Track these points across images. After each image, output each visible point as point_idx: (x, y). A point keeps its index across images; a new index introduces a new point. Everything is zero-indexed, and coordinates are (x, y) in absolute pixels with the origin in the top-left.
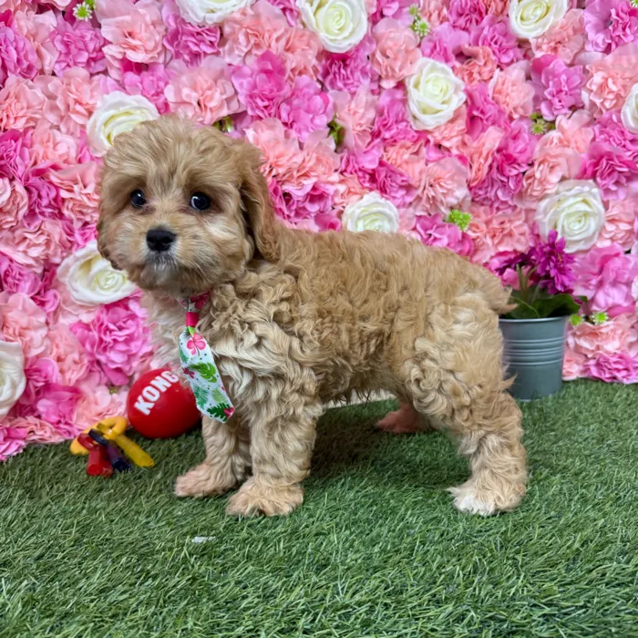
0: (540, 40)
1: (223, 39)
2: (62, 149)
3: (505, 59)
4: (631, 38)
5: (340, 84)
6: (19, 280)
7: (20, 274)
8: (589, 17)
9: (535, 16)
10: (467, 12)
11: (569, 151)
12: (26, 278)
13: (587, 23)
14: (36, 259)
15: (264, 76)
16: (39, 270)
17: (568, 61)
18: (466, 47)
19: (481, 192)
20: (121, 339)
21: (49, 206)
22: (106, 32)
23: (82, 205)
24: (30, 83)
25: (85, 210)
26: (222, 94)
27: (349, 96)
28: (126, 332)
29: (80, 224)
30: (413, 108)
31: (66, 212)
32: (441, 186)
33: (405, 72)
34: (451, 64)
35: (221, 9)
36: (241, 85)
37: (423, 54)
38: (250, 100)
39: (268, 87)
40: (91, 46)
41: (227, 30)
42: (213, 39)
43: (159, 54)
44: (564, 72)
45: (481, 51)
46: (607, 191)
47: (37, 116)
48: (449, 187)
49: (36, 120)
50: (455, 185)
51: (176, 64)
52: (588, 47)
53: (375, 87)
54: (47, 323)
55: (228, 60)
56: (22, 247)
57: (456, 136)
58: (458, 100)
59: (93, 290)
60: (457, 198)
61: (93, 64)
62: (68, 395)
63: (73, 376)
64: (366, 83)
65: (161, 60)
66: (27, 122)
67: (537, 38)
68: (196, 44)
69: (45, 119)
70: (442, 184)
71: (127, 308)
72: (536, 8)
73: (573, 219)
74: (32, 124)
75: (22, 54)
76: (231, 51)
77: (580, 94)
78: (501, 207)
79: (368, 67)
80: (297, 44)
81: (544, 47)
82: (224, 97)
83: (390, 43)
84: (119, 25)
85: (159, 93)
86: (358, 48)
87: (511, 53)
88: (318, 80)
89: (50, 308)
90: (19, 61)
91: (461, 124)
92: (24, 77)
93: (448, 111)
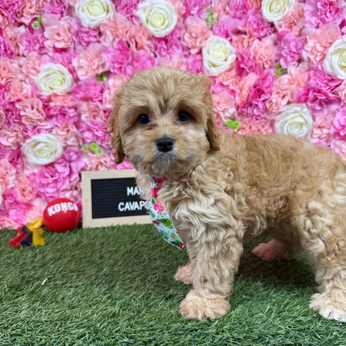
0: (280, 22)
1: (100, 34)
2: (25, 91)
3: (262, 34)
4: (331, 19)
5: (164, 53)
6: (5, 153)
7: (4, 150)
8: (308, 8)
9: (277, 9)
10: (240, 8)
11: (293, 87)
12: (7, 152)
13: (307, 11)
14: (12, 143)
15: (119, 52)
16: (15, 148)
17: (297, 34)
18: (240, 28)
19: (245, 110)
20: (50, 182)
21: (16, 118)
22: (46, 34)
23: (31, 118)
24: (12, 60)
25: (33, 121)
26: (99, 62)
27: (169, 59)
28: (54, 178)
29: (32, 127)
30: (206, 64)
31: (24, 121)
32: (220, 107)
33: (203, 45)
34: (229, 39)
35: (96, 20)
36: (108, 57)
37: (214, 34)
38: (112, 65)
39: (121, 57)
40: (41, 41)
41: (102, 29)
42: (95, 34)
43: (71, 43)
44: (293, 40)
45: (247, 30)
46: (314, 110)
47: (13, 76)
48: (224, 107)
49: (12, 78)
50: (229, 106)
51: (79, 47)
52: (307, 25)
53: (187, 53)
54: (17, 173)
55: (104, 44)
56: (5, 138)
57: (231, 79)
58: (232, 58)
59: (38, 158)
60: (230, 113)
61: (43, 49)
62: (24, 206)
63: (29, 198)
64: (179, 51)
65: (72, 46)
66: (7, 80)
67: (279, 21)
68: (87, 37)
69: (17, 77)
70: (221, 106)
71: (54, 167)
72: (277, 4)
73: (293, 126)
74: (10, 80)
75: (7, 47)
76: (105, 40)
77: (301, 53)
78: (258, 118)
79: (179, 43)
80: (137, 34)
81: (283, 26)
82: (100, 63)
83: (193, 29)
84: (53, 30)
85: (70, 63)
86: (172, 34)
87: (265, 30)
88: (152, 52)
89: (19, 166)
90: (5, 50)
91: (234, 72)
92: (10, 58)
93: (227, 65)
